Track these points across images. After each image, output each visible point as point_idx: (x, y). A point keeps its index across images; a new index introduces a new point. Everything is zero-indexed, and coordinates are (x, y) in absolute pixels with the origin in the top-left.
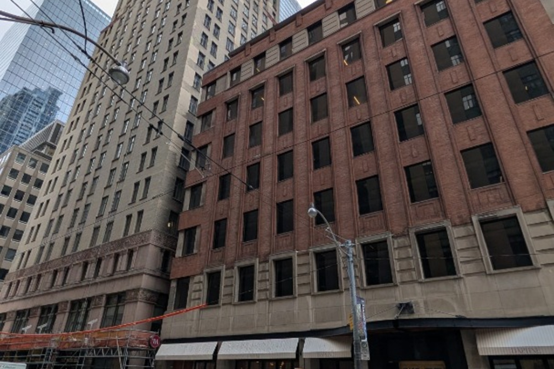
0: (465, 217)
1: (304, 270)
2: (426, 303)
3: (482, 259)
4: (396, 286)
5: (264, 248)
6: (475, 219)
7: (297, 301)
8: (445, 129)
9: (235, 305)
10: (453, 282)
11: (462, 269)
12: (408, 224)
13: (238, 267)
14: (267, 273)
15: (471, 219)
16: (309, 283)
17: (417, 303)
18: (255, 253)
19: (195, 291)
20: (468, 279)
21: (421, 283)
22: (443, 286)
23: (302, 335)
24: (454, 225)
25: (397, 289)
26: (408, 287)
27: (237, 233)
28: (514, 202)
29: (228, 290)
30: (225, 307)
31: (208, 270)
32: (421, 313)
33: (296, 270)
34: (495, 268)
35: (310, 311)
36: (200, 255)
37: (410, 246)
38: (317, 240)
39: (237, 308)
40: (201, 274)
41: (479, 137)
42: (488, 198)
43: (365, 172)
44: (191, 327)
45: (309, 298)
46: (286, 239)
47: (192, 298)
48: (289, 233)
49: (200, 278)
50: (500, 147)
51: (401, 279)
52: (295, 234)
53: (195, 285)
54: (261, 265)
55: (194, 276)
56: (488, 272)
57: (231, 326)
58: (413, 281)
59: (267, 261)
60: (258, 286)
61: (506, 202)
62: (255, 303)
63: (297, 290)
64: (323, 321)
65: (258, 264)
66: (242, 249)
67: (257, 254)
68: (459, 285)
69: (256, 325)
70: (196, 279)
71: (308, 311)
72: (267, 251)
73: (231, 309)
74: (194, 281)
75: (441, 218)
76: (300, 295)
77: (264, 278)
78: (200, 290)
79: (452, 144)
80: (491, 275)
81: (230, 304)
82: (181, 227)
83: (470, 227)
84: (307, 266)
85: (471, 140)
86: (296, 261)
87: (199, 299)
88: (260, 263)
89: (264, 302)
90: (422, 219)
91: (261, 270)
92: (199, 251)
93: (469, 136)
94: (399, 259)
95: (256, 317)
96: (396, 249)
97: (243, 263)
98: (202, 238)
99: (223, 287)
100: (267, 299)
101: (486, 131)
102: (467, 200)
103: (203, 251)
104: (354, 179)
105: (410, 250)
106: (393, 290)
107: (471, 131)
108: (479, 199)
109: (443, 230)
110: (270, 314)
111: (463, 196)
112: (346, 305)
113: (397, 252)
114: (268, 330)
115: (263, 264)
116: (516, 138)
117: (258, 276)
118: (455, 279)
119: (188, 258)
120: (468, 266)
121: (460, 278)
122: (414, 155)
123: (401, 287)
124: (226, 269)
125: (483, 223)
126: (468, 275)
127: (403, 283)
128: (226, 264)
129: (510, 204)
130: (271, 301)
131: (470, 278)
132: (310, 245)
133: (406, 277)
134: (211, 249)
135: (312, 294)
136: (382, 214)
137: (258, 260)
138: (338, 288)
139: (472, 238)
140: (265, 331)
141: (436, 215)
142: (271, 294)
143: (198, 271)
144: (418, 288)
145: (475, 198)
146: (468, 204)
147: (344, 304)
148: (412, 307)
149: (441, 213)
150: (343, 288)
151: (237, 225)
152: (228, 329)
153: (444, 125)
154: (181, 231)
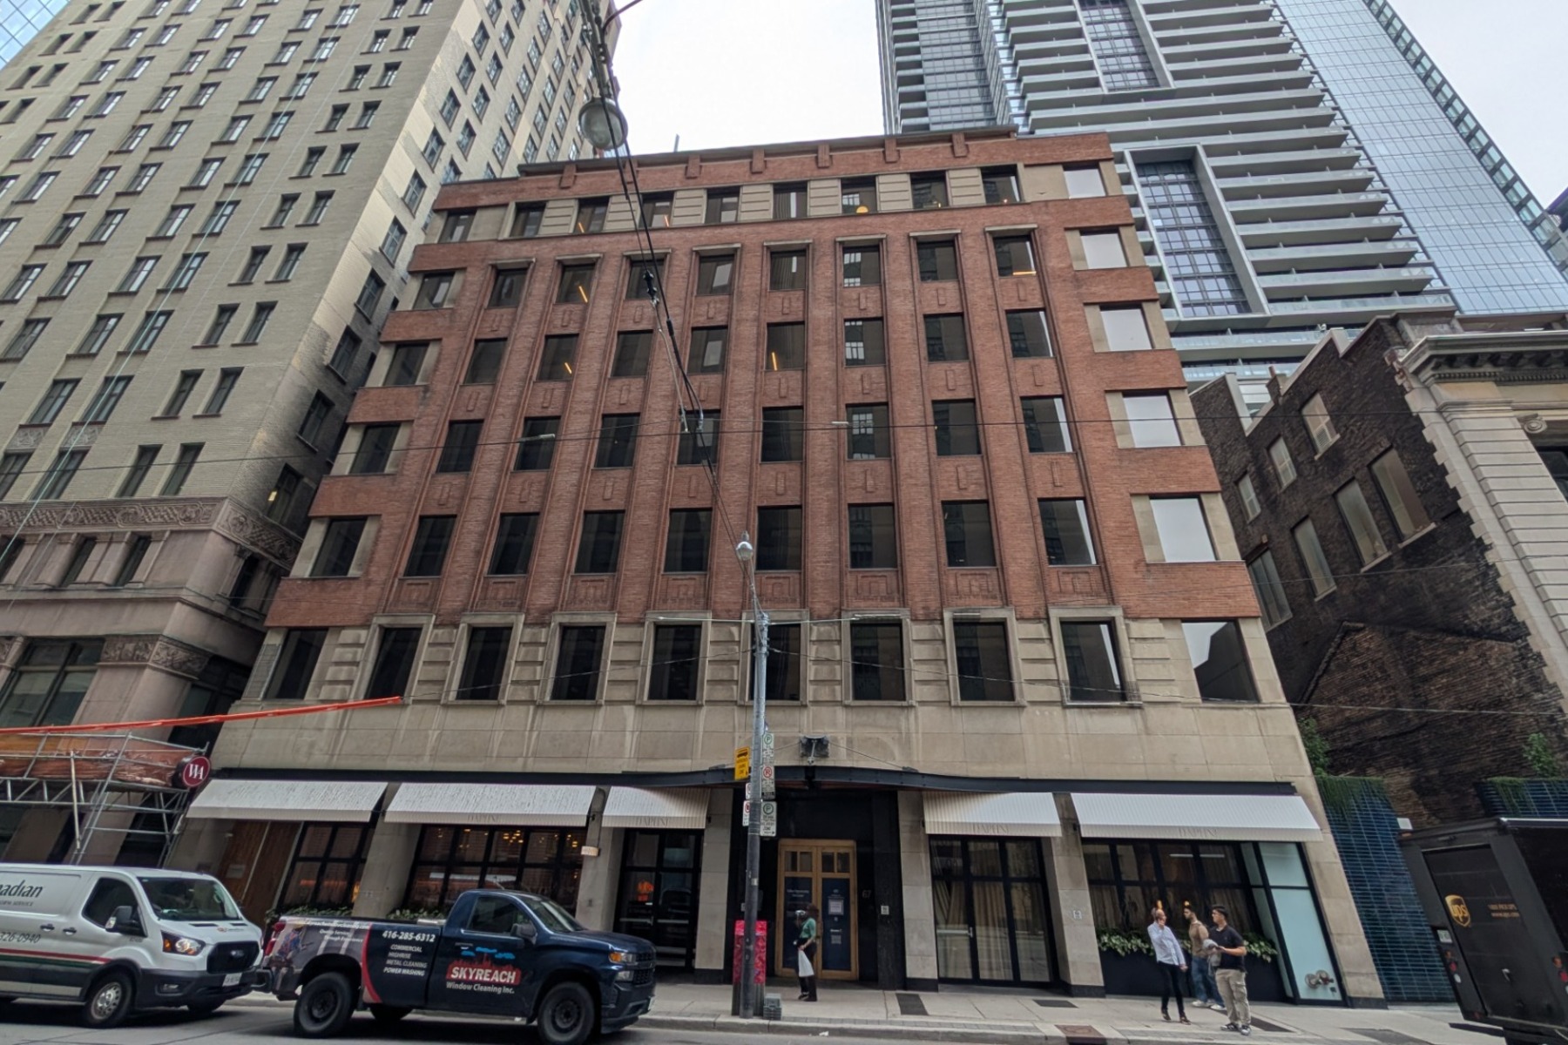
0: (933, 608)
1: (628, 654)
2: (850, 741)
3: (948, 681)
4: (806, 706)
5: (542, 596)
6: (947, 616)
7: (602, 713)
8: (925, 460)
9: (446, 706)
10: (897, 711)
11: (917, 692)
12: (841, 603)
13: (469, 625)
14: (541, 649)
15: (941, 614)
16: (636, 681)
17: (835, 739)
18: (518, 603)
19: (337, 664)
20: (921, 710)
21: (847, 707)
22: (881, 717)
23: (603, 781)
24: (915, 620)
25: (805, 712)
26: (825, 711)
27: (478, 553)
28: (1006, 602)
29: (435, 673)
30: (419, 707)
31: (385, 621)
32: (840, 757)
33: (610, 652)
34: (963, 698)
35: (628, 736)
36: (369, 583)
37: (839, 642)
38: (665, 601)
39: (451, 714)
40: (366, 625)
41: (973, 487)
42: (970, 586)
43: (778, 495)
44: (312, 745)
45: (629, 711)
46: (595, 587)
47: (328, 677)
48: (605, 576)
49: (359, 636)
50: (1000, 512)
51: (814, 696)
52: (618, 580)
53: (338, 650)
54: (528, 630)
55: (343, 627)
56: (953, 703)
57: (428, 753)
58: (834, 703)
59: (544, 624)
60: (512, 671)
61: (994, 597)
62: (500, 706)
63: (605, 691)
64: (652, 758)
65: (521, 626)
66: (485, 589)
67: (521, 607)
68: (907, 719)
69: (495, 755)
70: (348, 636)
71: (624, 736)
72: (547, 602)
73: (437, 716)
74: (341, 640)
75: (896, 603)
76: (610, 702)
77: (529, 659)
78: (355, 663)
79: (931, 486)
80: (956, 707)
81: (437, 702)
82: (319, 508)
83: (938, 627)
84: (635, 648)
85: (960, 489)
86: (613, 634)
87: (350, 682)
88: (526, 625)
89: (523, 708)
90: (866, 599)
91: (526, 639)
92: (367, 573)
93: (958, 480)
94: (817, 661)
95: (498, 737)
96: (813, 642)
97: (482, 620)
98: (381, 546)
99: (421, 663)
100: (532, 702)
101: (982, 481)
102: (940, 583)
103: (379, 575)
104: (758, 501)
105: (837, 648)
106: (796, 713)
107: (962, 475)
108: (957, 585)
109: (898, 624)
110: (535, 734)
111: (935, 576)
112: (705, 732)
113: (814, 648)
114: (525, 764)
115: (536, 630)
116: (1023, 502)
117: (516, 652)
118: (902, 707)
119: (331, 584)
120: (926, 688)
121: (912, 707)
122: (869, 489)
123: (812, 709)
124: (436, 626)
125: (958, 624)
126: (922, 703)
127: (816, 702)
128: (438, 615)
129: (999, 602)
130: (540, 706)
131: (926, 708)
132: (648, 608)
133: (824, 693)
134: (400, 576)
135: (638, 702)
136: (797, 576)
137: (522, 618)
138: (694, 698)
139: (939, 645)
140: (517, 767)
141: (889, 598)
142: (543, 693)
143: (356, 618)
144: (841, 714)
145: (952, 582)
146: (940, 589)
147: (701, 729)
148: (826, 746)
149: (896, 595)
150: (705, 698)
151: (483, 535)
152: (419, 756)
153: (925, 452)
154: (319, 518)
